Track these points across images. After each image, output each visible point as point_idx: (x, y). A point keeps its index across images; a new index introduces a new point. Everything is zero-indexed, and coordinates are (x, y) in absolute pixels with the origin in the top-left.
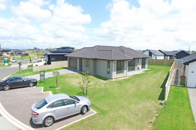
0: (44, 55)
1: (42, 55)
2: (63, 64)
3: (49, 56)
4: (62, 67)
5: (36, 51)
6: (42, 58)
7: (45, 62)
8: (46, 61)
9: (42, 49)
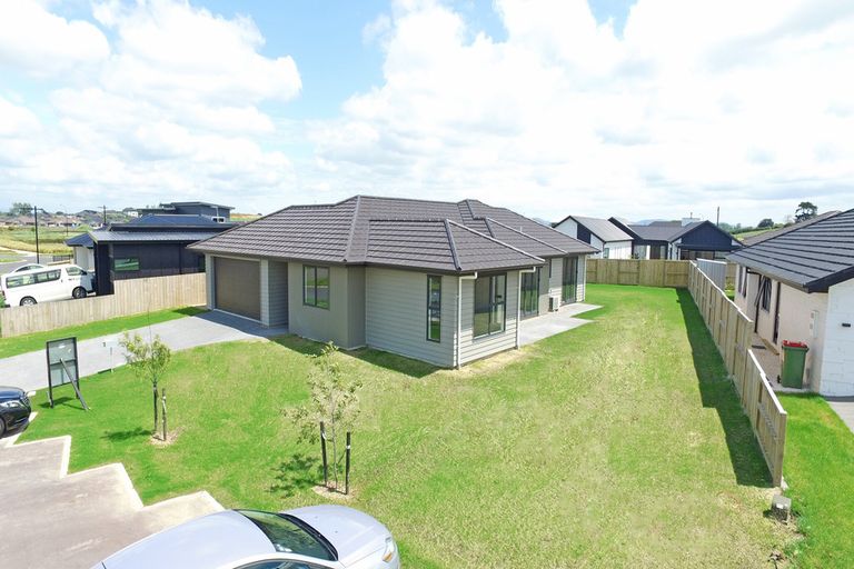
0: (75, 244)
1: (59, 241)
2: (179, 288)
3: (101, 250)
4: (178, 307)
5: (25, 219)
6: (59, 258)
7: (77, 281)
8: (85, 273)
9: (59, 213)
